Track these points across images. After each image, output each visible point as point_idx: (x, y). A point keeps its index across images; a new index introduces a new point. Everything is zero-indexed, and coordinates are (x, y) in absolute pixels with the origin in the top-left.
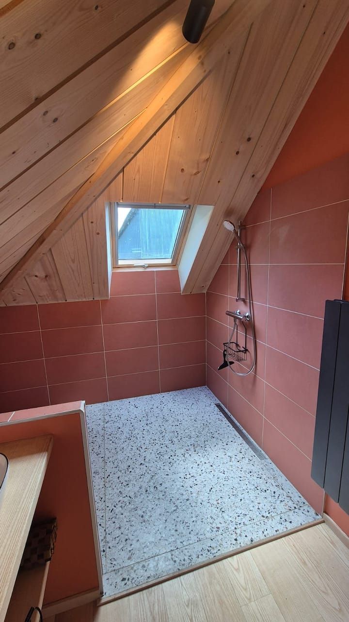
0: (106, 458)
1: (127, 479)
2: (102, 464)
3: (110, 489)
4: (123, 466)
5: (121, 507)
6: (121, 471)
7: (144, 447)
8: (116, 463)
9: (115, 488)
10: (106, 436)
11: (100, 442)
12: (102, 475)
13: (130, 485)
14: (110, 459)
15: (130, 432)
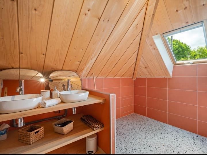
0: (147, 137)
1: (146, 147)
2: (144, 138)
3: (138, 145)
4: (149, 143)
5: (136, 151)
6: (147, 144)
7: (163, 144)
8: (148, 141)
9: (140, 146)
10: (154, 132)
11: (151, 133)
12: (140, 140)
13: (145, 149)
14: (148, 139)
15: (164, 137)
